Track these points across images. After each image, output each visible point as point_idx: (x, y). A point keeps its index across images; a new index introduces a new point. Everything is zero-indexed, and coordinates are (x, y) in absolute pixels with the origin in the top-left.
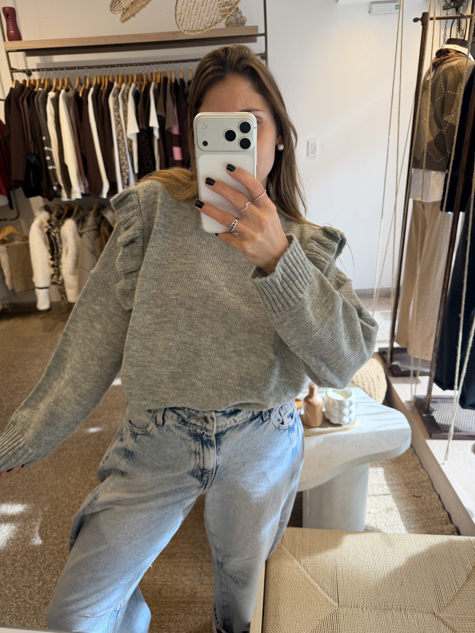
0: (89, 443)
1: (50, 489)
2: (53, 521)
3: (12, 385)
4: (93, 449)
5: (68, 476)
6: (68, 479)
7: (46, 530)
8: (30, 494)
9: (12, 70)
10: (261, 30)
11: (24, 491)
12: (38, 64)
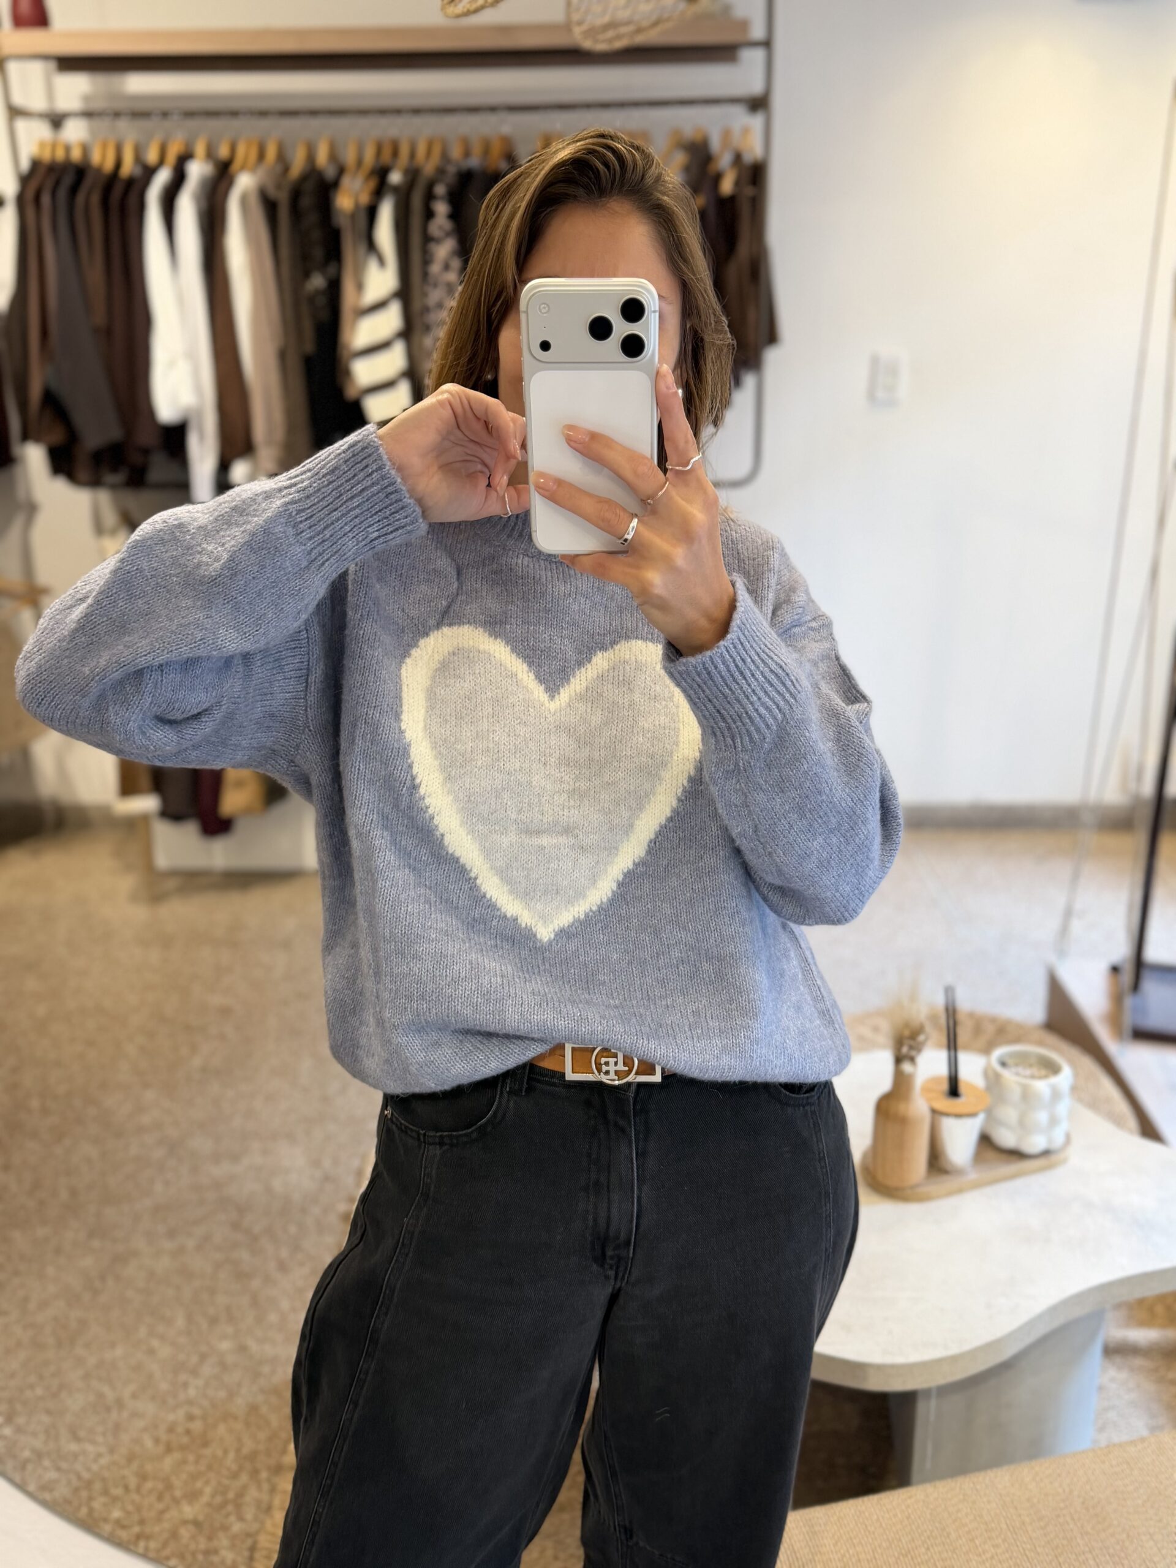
1: (94, 1373)
5: (148, 1335)
6: (149, 1345)
7: (91, 1499)
8: (32, 1387)
9: (14, 112)
10: (758, 32)
11: (12, 1375)
12: (84, 97)
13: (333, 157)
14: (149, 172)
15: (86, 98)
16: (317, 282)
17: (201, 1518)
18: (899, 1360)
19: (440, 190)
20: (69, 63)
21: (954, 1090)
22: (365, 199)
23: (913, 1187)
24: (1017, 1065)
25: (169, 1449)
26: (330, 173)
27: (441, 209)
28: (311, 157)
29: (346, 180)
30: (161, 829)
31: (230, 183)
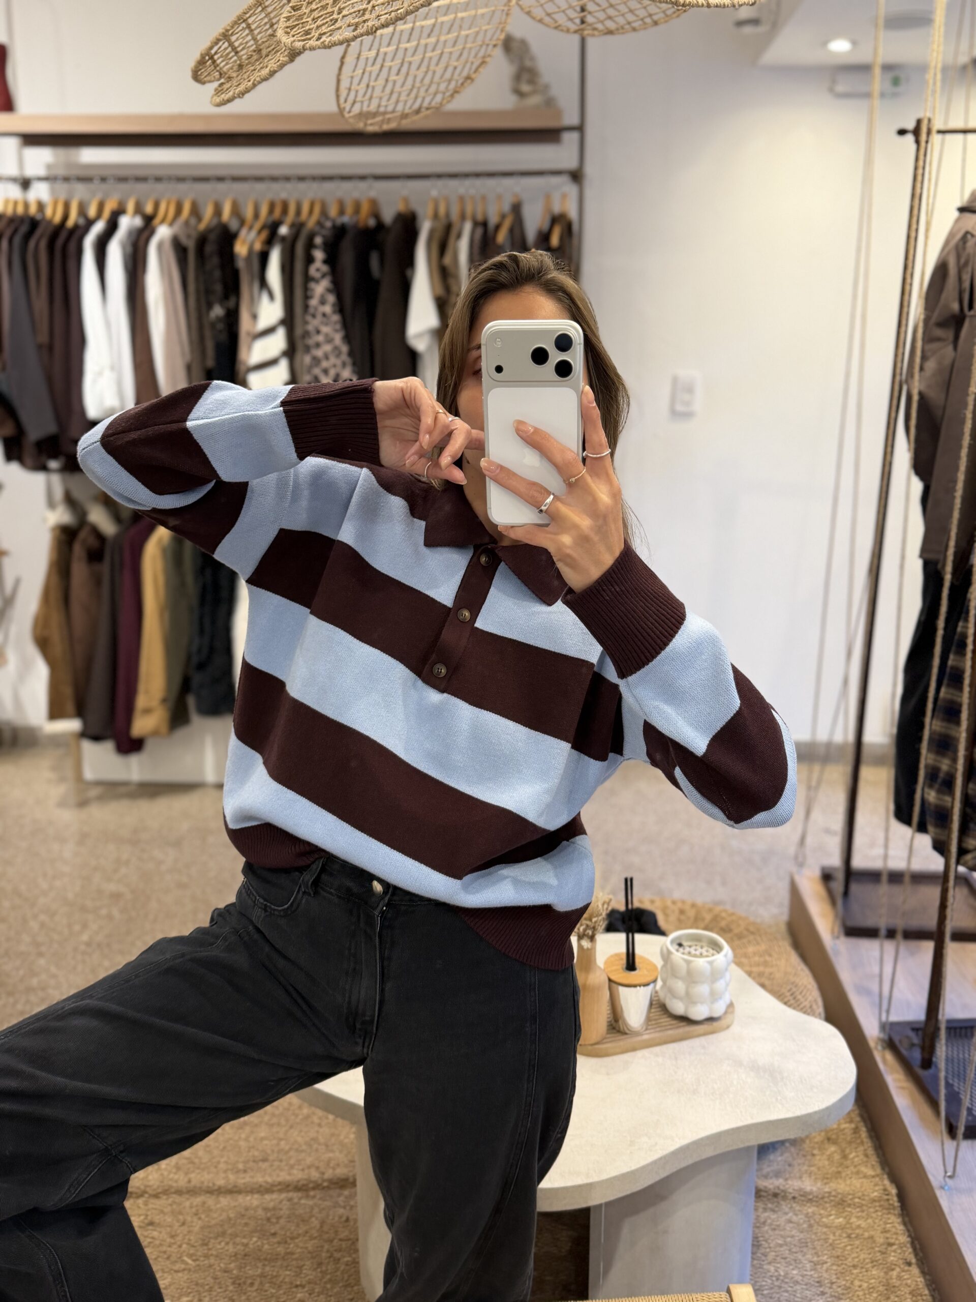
10: (571, 119)
13: (236, 211)
14: (90, 223)
15: (49, 167)
16: (218, 311)
19: (318, 240)
20: (32, 140)
21: (631, 966)
22: (258, 246)
23: (593, 1044)
24: (690, 947)
26: (234, 225)
27: (319, 255)
28: (218, 212)
29: (243, 233)
30: (88, 747)
31: (152, 232)
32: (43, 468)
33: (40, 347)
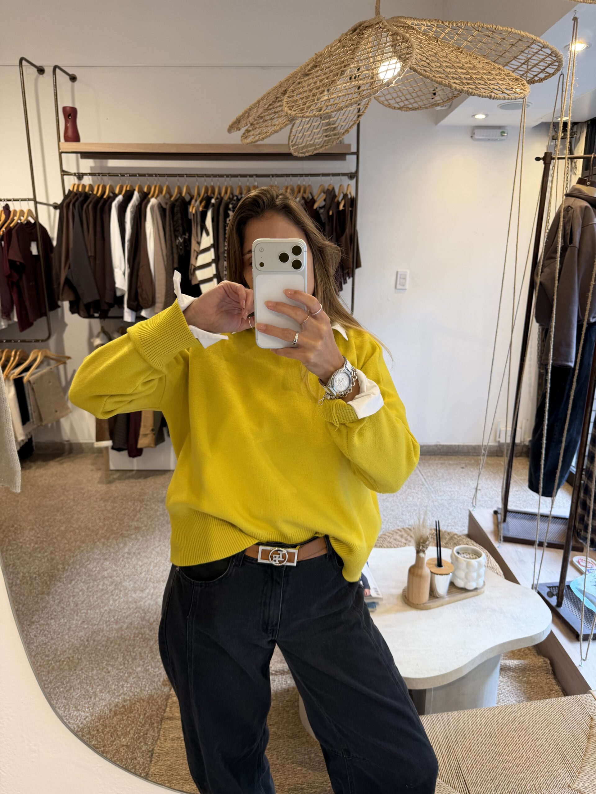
0: (131, 623)
1: (85, 681)
2: (91, 724)
3: (28, 546)
4: (137, 632)
5: (106, 665)
6: (107, 669)
9: (64, 173)
10: (353, 149)
11: (51, 682)
12: (91, 168)
13: (189, 192)
14: (116, 196)
16: (180, 240)
17: (129, 744)
18: (422, 676)
19: (231, 206)
20: (86, 155)
21: (440, 564)
22: (201, 209)
23: (423, 604)
24: (463, 554)
25: (116, 714)
26: (187, 198)
28: (180, 192)
29: (193, 201)
30: (113, 454)
31: (148, 202)
32: (90, 316)
33: (89, 257)
